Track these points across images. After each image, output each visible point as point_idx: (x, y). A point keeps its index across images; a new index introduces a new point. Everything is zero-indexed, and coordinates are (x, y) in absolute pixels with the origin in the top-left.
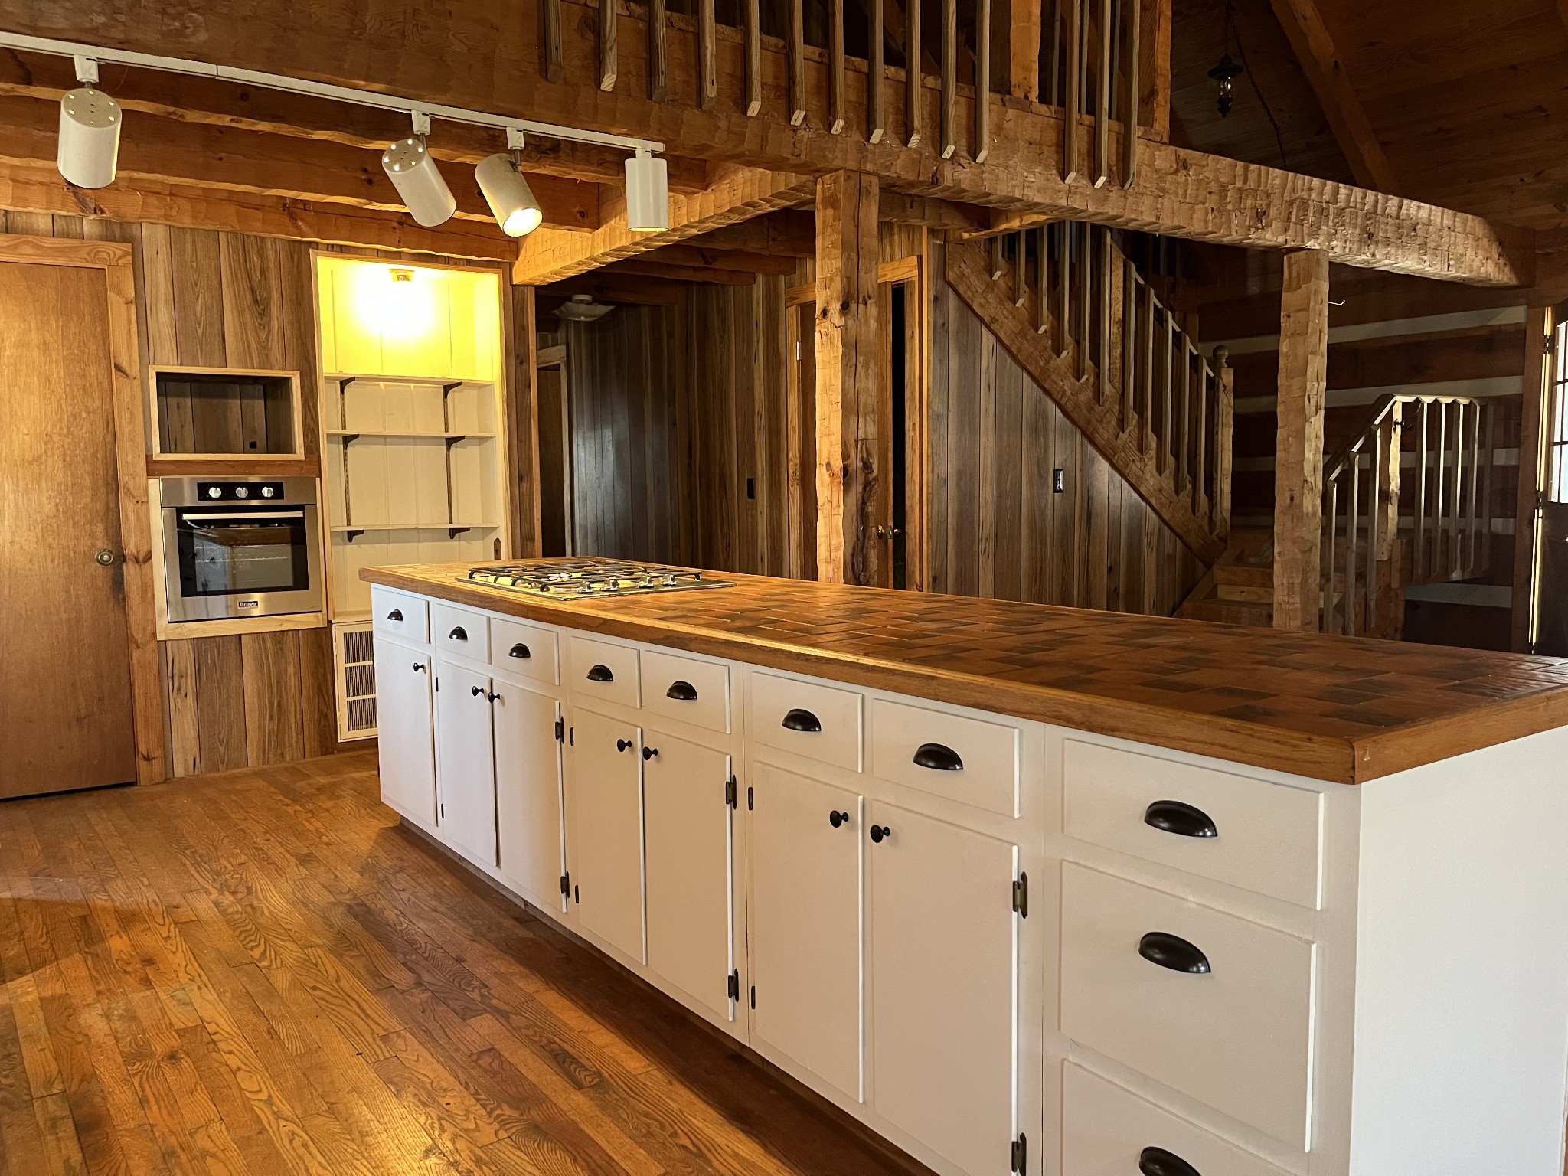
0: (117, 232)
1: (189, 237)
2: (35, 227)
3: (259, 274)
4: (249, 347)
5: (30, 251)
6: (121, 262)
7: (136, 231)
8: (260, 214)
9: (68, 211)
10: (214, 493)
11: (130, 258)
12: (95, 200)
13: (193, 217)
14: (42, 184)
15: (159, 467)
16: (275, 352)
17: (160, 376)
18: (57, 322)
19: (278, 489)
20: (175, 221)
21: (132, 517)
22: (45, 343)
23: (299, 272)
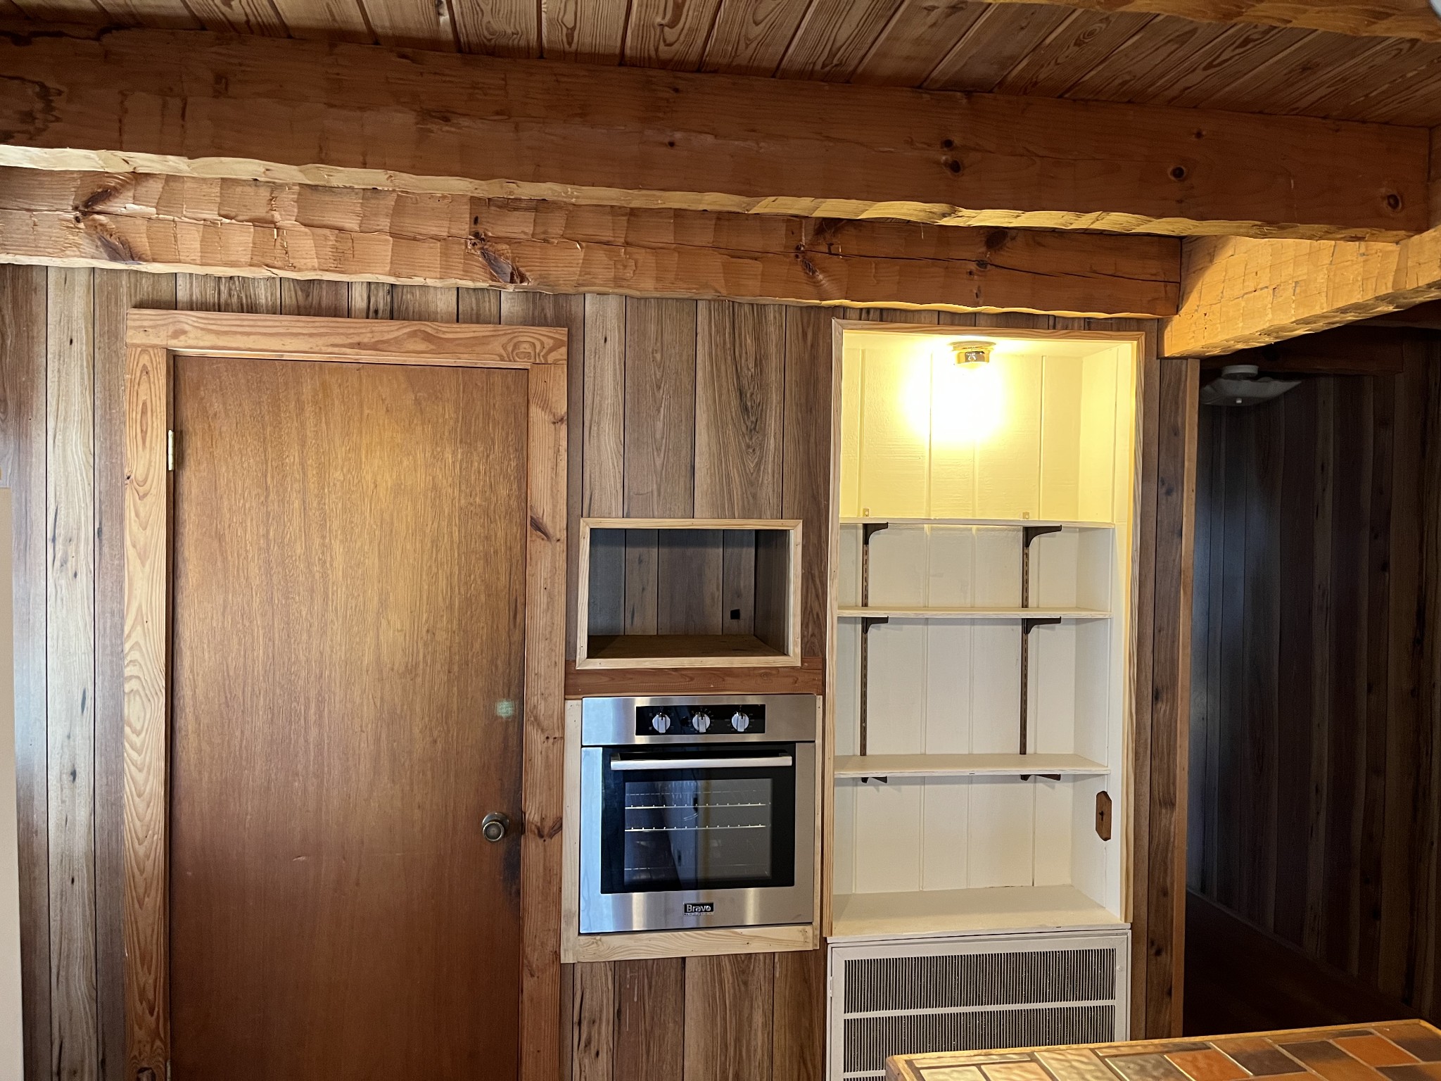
0: (550, 312)
1: (653, 313)
2: (432, 308)
3: (751, 365)
4: (729, 484)
5: (422, 346)
6: (551, 359)
7: (575, 308)
8: (758, 266)
9: (473, 280)
10: (660, 723)
11: (564, 350)
12: (513, 261)
13: (658, 279)
14: (436, 238)
15: (584, 680)
16: (768, 490)
17: (597, 536)
18: (454, 453)
19: (757, 715)
20: (629, 287)
21: (538, 761)
22: (435, 488)
23: (814, 358)
